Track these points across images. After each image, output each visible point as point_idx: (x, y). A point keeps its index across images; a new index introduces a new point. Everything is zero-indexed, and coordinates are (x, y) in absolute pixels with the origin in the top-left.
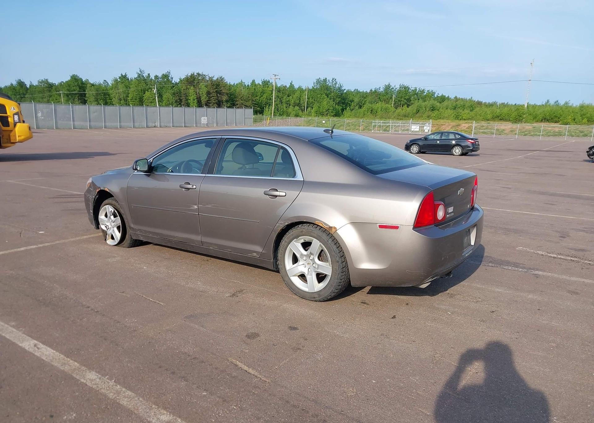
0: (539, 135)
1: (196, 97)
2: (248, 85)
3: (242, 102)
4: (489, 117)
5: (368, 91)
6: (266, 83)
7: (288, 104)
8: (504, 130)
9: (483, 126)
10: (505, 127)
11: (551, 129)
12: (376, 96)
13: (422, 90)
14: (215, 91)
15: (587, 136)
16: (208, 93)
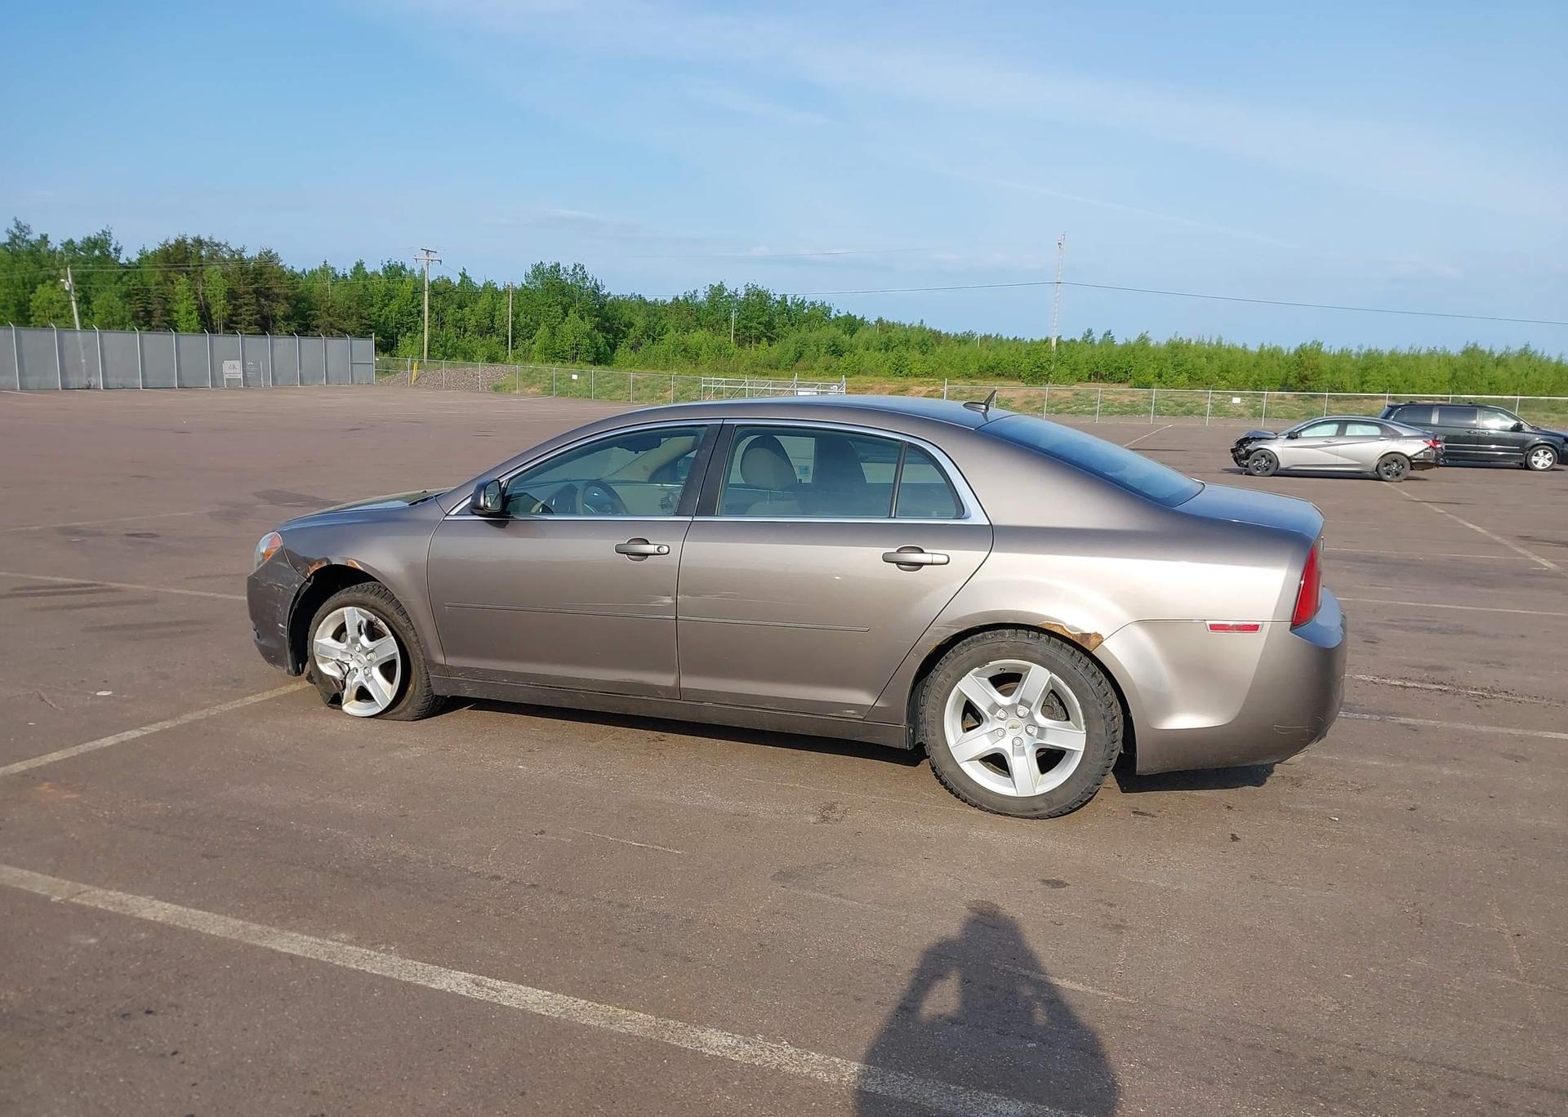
0: (1094, 412)
1: (197, 305)
2: (345, 276)
3: (330, 319)
4: (973, 368)
5: (669, 300)
6: (395, 272)
7: (460, 328)
8: (1009, 400)
9: (961, 392)
10: (1011, 393)
11: (1112, 397)
12: (687, 312)
13: (800, 301)
14: (250, 290)
15: (1192, 413)
16: (232, 295)
